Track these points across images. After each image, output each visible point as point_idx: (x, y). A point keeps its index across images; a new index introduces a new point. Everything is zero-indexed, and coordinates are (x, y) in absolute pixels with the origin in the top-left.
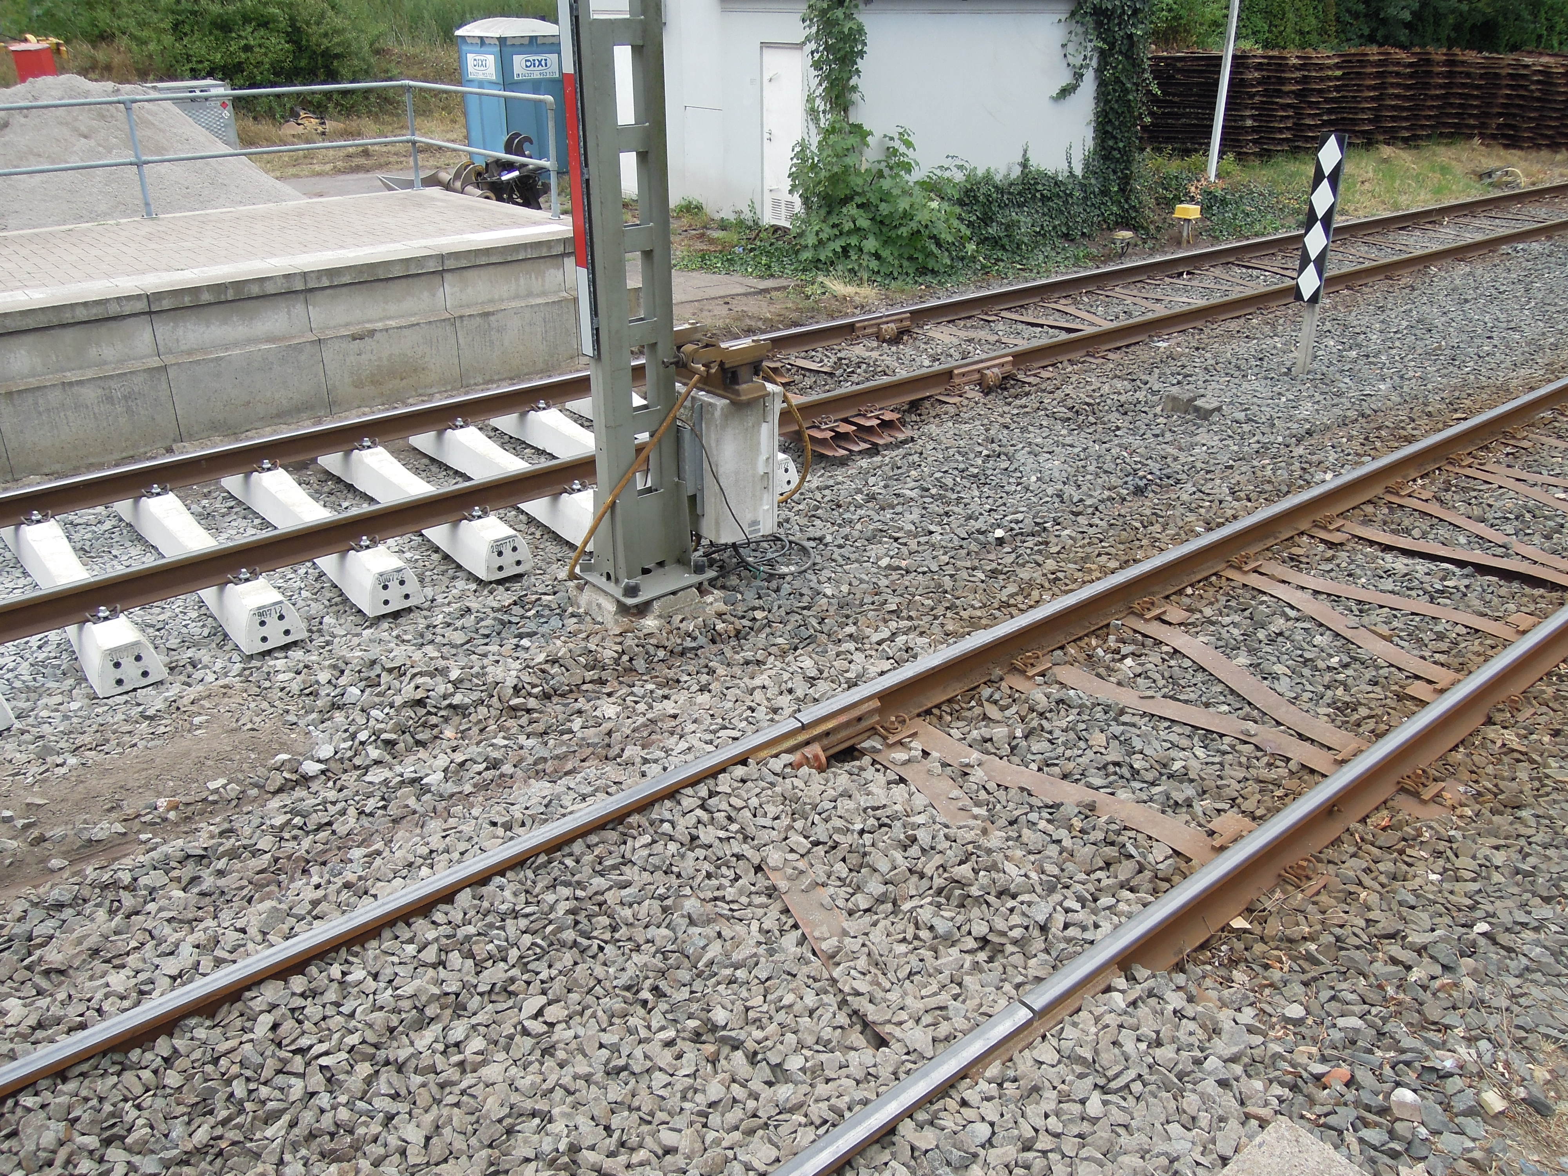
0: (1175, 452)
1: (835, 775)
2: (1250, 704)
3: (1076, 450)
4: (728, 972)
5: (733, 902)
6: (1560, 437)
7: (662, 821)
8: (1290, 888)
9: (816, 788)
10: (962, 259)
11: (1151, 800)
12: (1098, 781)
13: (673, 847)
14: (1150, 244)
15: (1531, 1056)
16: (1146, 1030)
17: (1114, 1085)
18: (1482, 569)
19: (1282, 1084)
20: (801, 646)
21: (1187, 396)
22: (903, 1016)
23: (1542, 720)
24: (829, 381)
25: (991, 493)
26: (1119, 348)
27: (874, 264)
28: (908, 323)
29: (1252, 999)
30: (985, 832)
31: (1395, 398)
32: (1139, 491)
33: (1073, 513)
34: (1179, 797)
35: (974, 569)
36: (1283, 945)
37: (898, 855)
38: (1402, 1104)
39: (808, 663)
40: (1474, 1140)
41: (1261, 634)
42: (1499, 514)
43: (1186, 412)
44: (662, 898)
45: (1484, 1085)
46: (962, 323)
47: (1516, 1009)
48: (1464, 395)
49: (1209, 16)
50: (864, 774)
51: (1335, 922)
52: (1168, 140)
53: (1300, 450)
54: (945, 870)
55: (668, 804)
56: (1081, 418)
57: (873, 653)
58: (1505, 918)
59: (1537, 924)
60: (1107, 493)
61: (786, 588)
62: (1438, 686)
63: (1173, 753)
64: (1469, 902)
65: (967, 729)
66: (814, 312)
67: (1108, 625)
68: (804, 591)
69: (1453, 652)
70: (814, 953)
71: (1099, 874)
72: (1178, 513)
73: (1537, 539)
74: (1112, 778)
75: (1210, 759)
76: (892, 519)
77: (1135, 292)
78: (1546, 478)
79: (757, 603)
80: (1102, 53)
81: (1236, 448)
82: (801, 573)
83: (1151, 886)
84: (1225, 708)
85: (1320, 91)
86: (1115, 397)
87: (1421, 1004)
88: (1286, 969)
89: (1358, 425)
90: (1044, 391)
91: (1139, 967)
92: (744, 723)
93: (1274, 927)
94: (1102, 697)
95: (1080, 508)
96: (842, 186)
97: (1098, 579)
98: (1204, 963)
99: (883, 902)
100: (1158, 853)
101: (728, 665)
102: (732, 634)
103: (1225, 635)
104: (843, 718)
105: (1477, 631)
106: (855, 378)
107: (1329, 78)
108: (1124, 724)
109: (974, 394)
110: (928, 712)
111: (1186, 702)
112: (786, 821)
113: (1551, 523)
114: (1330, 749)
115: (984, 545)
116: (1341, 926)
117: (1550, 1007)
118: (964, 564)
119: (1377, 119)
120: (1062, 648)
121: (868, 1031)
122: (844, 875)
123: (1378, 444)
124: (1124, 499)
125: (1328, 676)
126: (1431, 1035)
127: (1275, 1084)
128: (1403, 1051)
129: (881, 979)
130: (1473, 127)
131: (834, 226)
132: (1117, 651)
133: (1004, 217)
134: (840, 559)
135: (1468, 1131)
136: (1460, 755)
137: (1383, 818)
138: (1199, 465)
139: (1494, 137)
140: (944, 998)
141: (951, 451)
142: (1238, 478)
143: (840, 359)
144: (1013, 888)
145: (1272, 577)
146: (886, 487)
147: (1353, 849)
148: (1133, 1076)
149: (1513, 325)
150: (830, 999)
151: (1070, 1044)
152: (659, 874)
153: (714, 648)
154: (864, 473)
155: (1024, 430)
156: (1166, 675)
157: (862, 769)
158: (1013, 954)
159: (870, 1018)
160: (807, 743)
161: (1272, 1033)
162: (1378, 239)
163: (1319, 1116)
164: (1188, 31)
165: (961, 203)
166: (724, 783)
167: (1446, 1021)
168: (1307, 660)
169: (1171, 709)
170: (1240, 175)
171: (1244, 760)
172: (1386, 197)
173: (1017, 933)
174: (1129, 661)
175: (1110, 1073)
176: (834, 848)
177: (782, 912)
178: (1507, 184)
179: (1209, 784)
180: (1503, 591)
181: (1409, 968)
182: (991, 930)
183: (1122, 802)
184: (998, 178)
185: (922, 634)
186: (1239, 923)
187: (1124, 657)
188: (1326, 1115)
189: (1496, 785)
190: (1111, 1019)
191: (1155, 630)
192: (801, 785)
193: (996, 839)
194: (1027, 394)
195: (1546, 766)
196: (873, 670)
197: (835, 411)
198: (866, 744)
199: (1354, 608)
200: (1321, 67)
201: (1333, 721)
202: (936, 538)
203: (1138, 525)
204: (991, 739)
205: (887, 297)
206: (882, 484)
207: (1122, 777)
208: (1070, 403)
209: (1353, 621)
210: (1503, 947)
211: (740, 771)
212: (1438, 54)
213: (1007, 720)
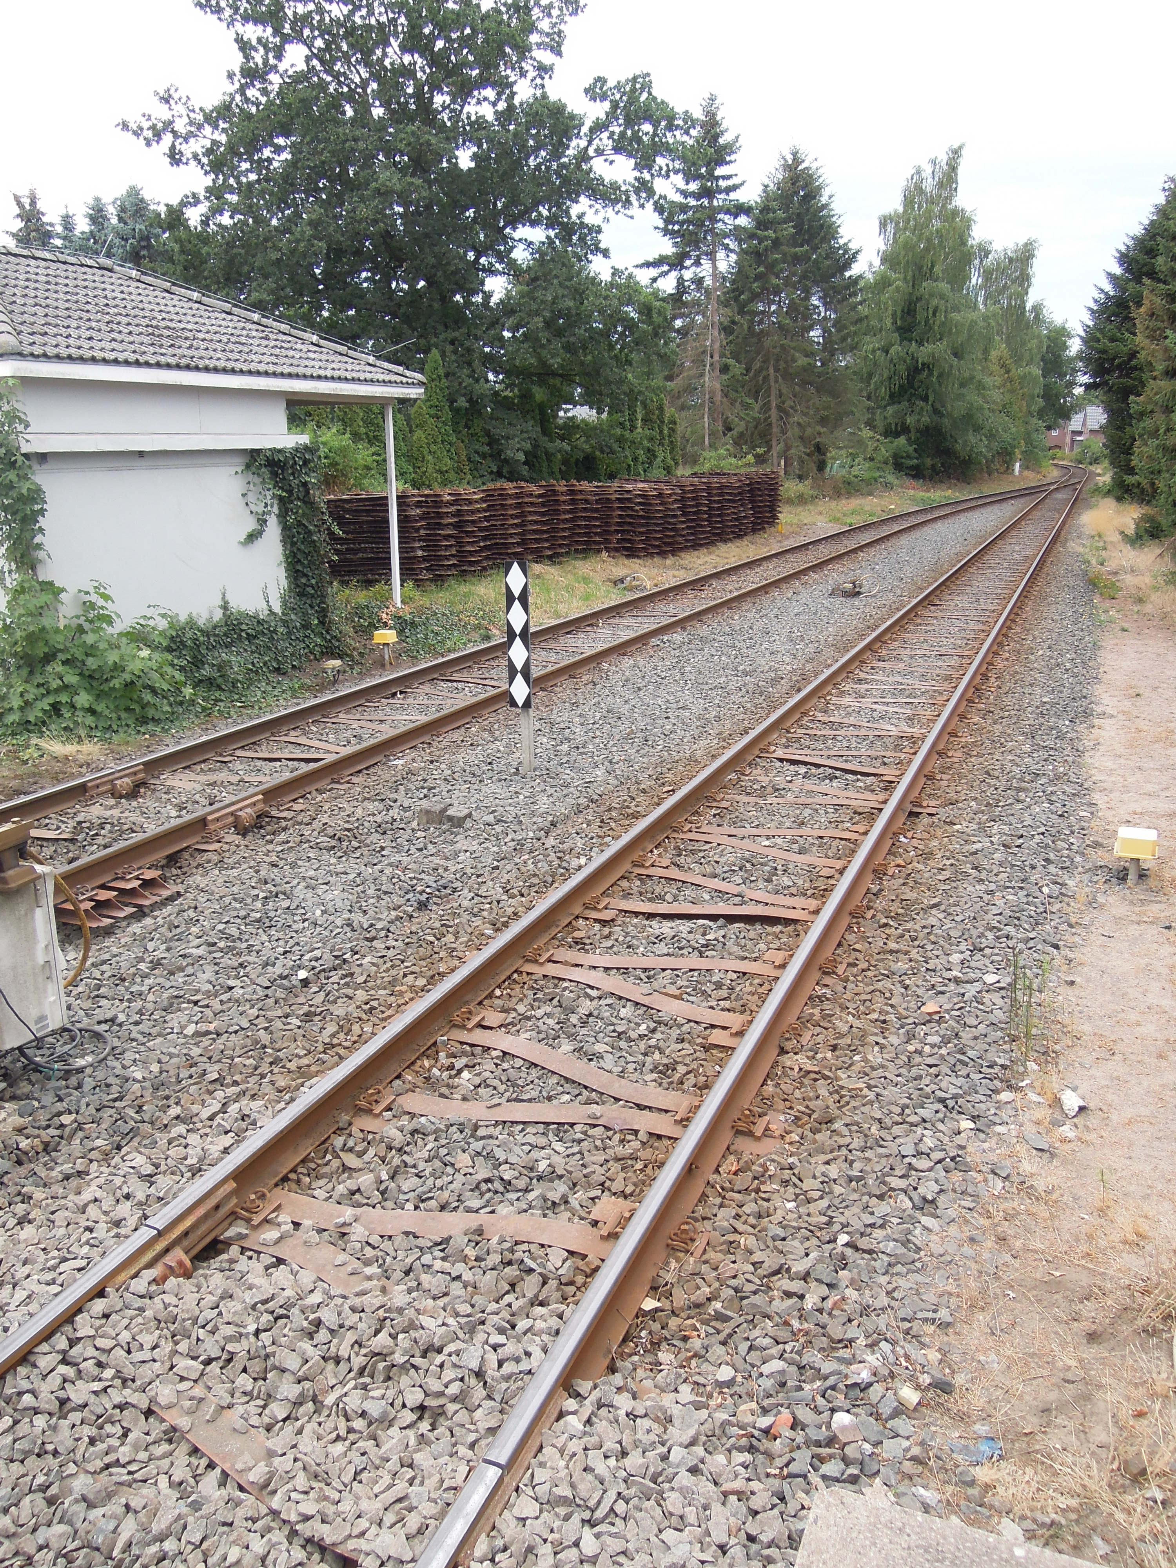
0: (443, 862)
1: (206, 1277)
2: (586, 1087)
3: (351, 877)
4: (154, 1549)
5: (129, 1463)
6: (748, 794)
7: (20, 1394)
8: (681, 1255)
9: (190, 1299)
10: (181, 704)
11: (530, 1207)
12: (475, 1203)
13: (40, 1421)
14: (357, 669)
15: (920, 1342)
16: (610, 1445)
17: (599, 1514)
18: (731, 919)
19: (740, 1450)
20: (124, 1142)
21: (438, 808)
22: (363, 1524)
23: (820, 1039)
24: (72, 847)
25: (280, 935)
26: (360, 772)
27: (90, 720)
28: (143, 775)
29: (684, 1376)
30: (384, 1290)
31: (613, 782)
32: (422, 906)
33: (367, 939)
34: (555, 1196)
35: (287, 1016)
36: (693, 1312)
37: (306, 1346)
38: (844, 1428)
39: (139, 1160)
40: (908, 1438)
41: (574, 1019)
42: (726, 868)
43: (440, 823)
44: (43, 1488)
45: (897, 1383)
46: (198, 767)
47: (894, 1304)
48: (665, 770)
49: (362, 462)
50: (237, 1267)
51: (728, 1274)
52: (350, 573)
53: (550, 842)
54: (360, 1346)
55: (22, 1370)
56: (345, 844)
57: (208, 1130)
58: (857, 1225)
59: (881, 1222)
60: (394, 914)
61: (89, 1083)
62: (733, 1031)
63: (535, 1154)
64: (825, 1219)
65: (330, 1185)
66: (36, 777)
67: (435, 1044)
68: (111, 1080)
69: (733, 996)
70: (241, 1489)
71: (509, 1298)
72: (464, 921)
73: (761, 884)
74: (488, 1196)
75: (570, 1151)
76: (185, 983)
77: (358, 716)
78: (749, 831)
79: (60, 1106)
80: (281, 499)
81: (495, 849)
82: (100, 1062)
83: (559, 1294)
84: (567, 1097)
85: (473, 522)
86: (371, 818)
87: (823, 1327)
88: (703, 1335)
89: (590, 810)
90: (300, 823)
91: (579, 1381)
92: (86, 1248)
93: (680, 1298)
94: (453, 1117)
95: (373, 933)
96: (41, 644)
97: (412, 999)
98: (630, 1355)
99: (301, 1404)
100: (556, 1258)
101: (45, 1185)
102: (40, 1149)
103: (544, 1028)
104: (201, 1211)
105: (744, 974)
106: (100, 840)
107: (478, 511)
108: (482, 1138)
109: (232, 837)
110: (285, 1179)
111: (530, 1101)
112: (167, 1347)
113: (767, 868)
114: (666, 1111)
115: (290, 990)
116: (734, 1277)
117: (918, 1294)
118: (275, 1013)
119: (523, 542)
120: (398, 1077)
121: (328, 1557)
122: (249, 1388)
123: (613, 825)
124: (411, 917)
125: (643, 1045)
126: (841, 1353)
127: (734, 1453)
128: (825, 1378)
129: (328, 1491)
130: (599, 543)
131: (39, 686)
132: (451, 1067)
133: (214, 658)
134: (140, 1037)
135: (901, 1432)
136: (770, 1089)
137: (731, 1163)
138: (469, 871)
139: (616, 550)
140: (401, 1487)
141: (227, 900)
142: (507, 877)
143: (80, 823)
144: (437, 1342)
145: (566, 963)
146: (168, 949)
147: (718, 1201)
148: (614, 1497)
149: (681, 704)
150: (278, 1536)
151: (546, 1487)
152: (31, 1461)
153: (23, 1170)
154: (141, 940)
155: (293, 865)
156: (504, 1079)
157: (232, 1261)
158: (456, 1412)
159: (328, 1541)
160: (167, 1250)
161: (712, 1403)
162: (551, 644)
163: (781, 1469)
164: (346, 476)
165: (169, 649)
166: (84, 1325)
167: (849, 1336)
168: (620, 1034)
169: (519, 1112)
170: (422, 600)
171: (598, 1143)
172: (547, 607)
173: (454, 1389)
174: (466, 1074)
175: (592, 1503)
176: (229, 1361)
177: (190, 1455)
178: (636, 587)
179: (577, 1175)
180: (752, 934)
181: (802, 1297)
182: (426, 1395)
183: (505, 1217)
184: (201, 622)
185: (253, 1097)
186: (649, 1304)
187: (460, 1071)
188: (787, 1465)
189: (807, 1107)
190: (575, 1446)
191: (479, 1037)
192: (174, 1300)
193: (399, 1296)
194: (285, 829)
195: (837, 1079)
196: (215, 1150)
197: (90, 878)
198: (230, 1233)
199: (643, 976)
200: (470, 502)
201: (660, 1085)
202: (238, 992)
203: (432, 939)
204: (359, 1190)
205: (112, 752)
206: (163, 947)
207: (496, 1192)
208: (330, 831)
209: (645, 988)
210: (864, 1251)
211: (99, 1306)
212: (561, 486)
213: (368, 1168)
